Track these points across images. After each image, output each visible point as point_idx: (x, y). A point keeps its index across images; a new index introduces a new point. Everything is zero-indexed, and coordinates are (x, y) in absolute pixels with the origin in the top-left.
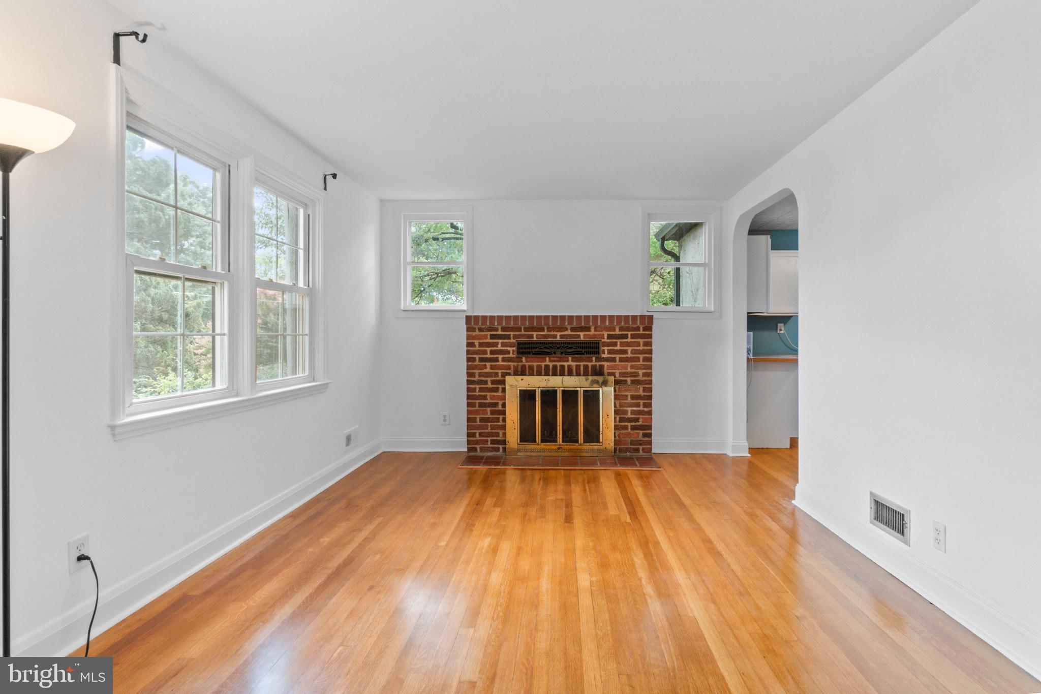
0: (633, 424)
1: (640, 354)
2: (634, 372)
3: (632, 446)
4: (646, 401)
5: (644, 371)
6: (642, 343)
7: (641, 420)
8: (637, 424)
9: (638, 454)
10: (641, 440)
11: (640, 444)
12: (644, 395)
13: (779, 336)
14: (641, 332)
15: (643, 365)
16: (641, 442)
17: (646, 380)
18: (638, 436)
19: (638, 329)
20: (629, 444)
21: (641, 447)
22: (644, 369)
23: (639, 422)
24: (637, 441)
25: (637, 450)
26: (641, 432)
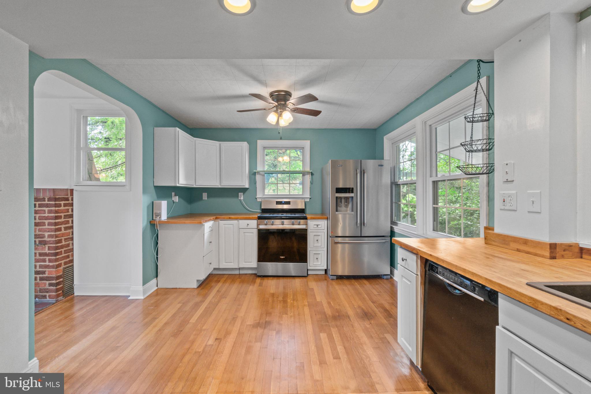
0: (41, 276)
1: (46, 220)
2: (41, 235)
3: (41, 294)
4: (50, 258)
5: (49, 233)
6: (47, 211)
7: (47, 273)
8: (44, 275)
9: (45, 300)
10: (48, 289)
11: (47, 292)
12: (49, 253)
13: (240, 201)
14: (46, 202)
15: (48, 228)
16: (48, 290)
17: (50, 241)
18: (45, 285)
19: (44, 199)
20: (39, 292)
21: (47, 294)
22: (49, 232)
23: (45, 274)
24: (45, 289)
25: (45, 297)
26: (48, 282)
